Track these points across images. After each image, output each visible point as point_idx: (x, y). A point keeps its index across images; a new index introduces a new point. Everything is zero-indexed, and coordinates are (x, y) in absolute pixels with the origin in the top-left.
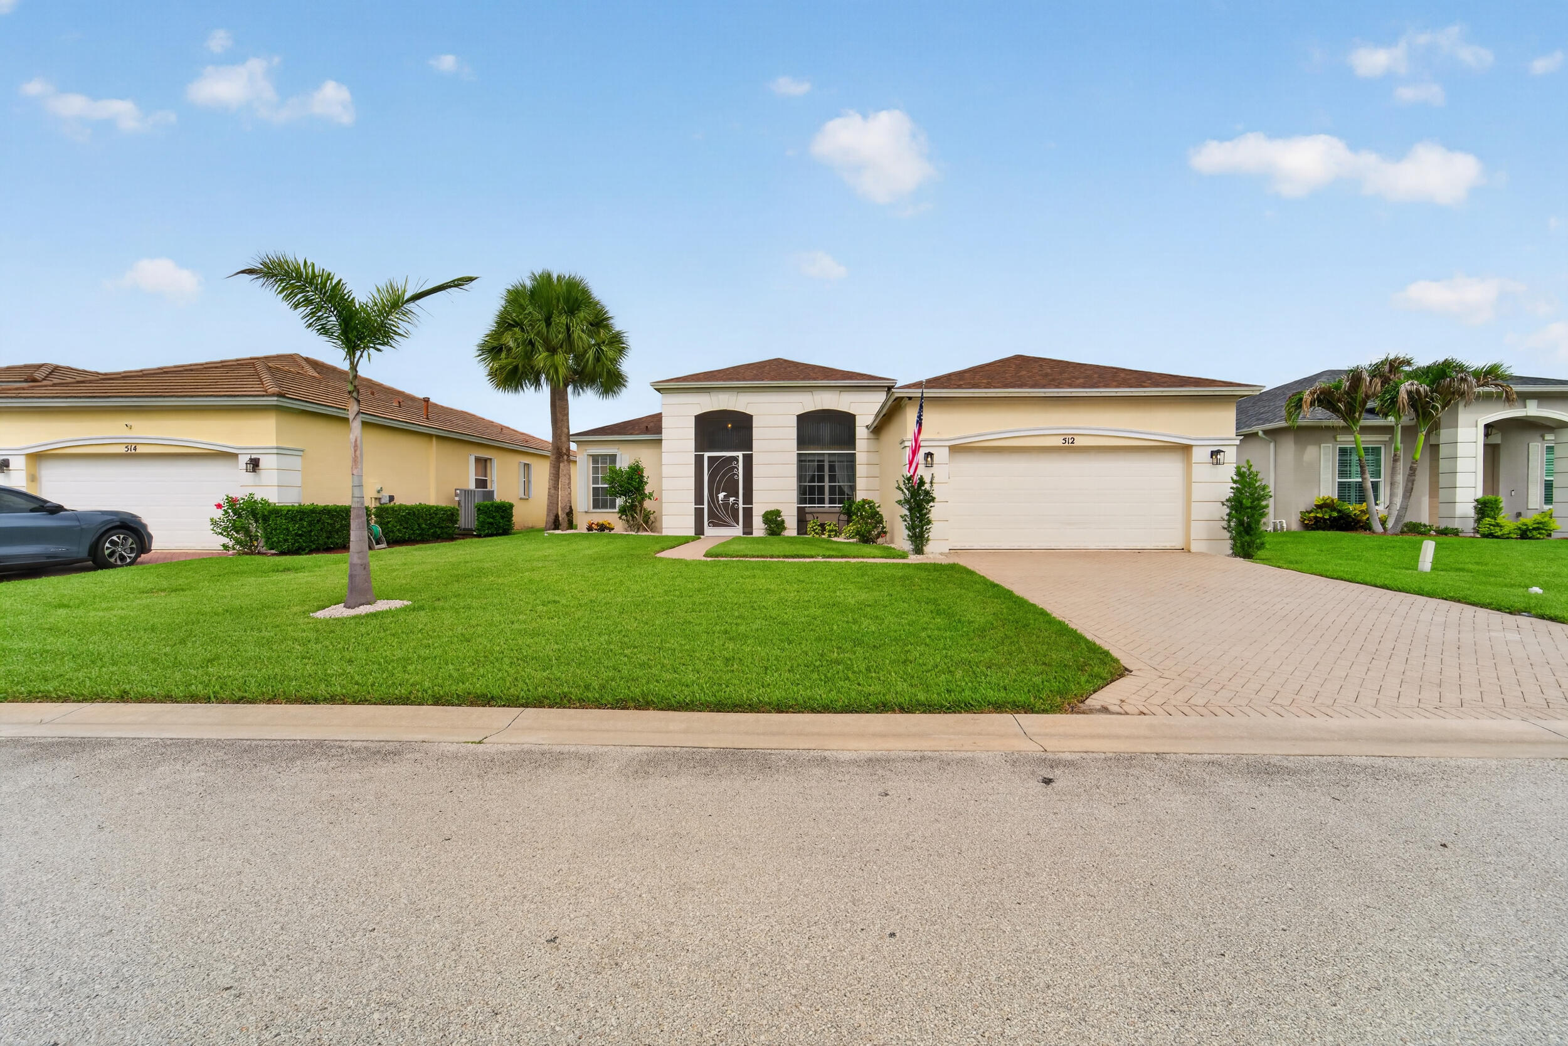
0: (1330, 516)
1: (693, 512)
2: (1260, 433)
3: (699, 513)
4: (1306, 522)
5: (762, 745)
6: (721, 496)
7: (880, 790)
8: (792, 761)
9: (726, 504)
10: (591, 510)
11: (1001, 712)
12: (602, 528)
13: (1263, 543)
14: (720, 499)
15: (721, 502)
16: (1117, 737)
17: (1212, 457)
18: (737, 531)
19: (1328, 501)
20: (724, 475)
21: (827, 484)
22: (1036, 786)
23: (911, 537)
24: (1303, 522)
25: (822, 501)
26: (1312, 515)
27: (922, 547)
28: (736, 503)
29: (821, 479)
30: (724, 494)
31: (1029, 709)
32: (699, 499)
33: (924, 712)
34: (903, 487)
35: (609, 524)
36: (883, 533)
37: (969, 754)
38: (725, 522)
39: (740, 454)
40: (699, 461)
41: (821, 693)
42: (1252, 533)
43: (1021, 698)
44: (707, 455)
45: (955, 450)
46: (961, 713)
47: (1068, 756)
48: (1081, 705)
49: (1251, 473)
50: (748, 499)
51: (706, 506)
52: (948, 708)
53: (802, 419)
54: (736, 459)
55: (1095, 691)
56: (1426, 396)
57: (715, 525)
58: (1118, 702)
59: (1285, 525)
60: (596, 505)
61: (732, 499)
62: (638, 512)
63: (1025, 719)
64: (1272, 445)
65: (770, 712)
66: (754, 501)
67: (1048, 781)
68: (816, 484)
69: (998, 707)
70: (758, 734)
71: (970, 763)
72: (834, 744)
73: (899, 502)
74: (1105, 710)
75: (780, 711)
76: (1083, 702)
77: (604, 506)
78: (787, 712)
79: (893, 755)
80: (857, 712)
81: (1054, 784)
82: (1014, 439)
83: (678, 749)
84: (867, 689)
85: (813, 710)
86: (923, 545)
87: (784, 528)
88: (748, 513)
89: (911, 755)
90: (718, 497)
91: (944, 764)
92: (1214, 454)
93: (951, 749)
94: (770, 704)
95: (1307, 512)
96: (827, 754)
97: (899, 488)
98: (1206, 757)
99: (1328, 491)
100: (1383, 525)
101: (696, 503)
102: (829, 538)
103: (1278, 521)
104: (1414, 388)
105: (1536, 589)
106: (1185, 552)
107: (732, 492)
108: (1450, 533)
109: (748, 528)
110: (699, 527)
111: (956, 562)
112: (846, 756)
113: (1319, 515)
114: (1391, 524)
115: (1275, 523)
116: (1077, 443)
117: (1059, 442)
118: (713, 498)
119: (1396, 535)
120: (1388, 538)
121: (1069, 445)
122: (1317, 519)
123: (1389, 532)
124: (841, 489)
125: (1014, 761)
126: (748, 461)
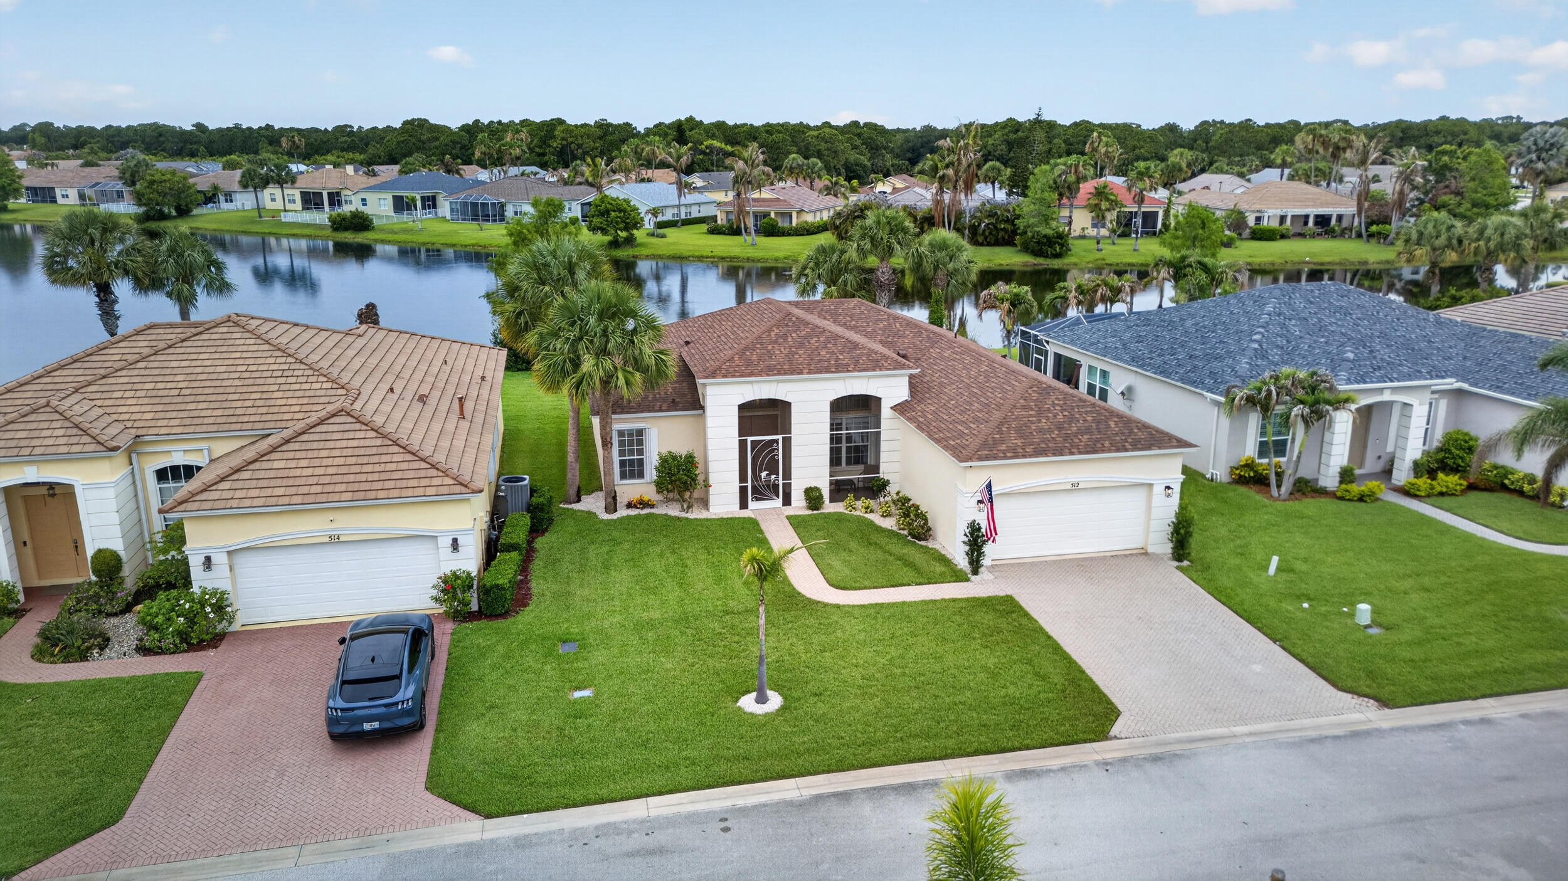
0: (1248, 473)
1: (737, 490)
2: (1208, 400)
3: (743, 491)
4: (1233, 476)
6: (764, 474)
7: (1071, 779)
9: (767, 481)
10: (620, 482)
11: (1086, 743)
12: (645, 505)
14: (763, 477)
15: (763, 479)
16: (1121, 749)
17: (1165, 490)
18: (778, 502)
19: (1248, 461)
20: (766, 456)
22: (1105, 772)
23: (970, 562)
24: (1231, 474)
26: (1237, 471)
28: (777, 479)
30: (766, 472)
32: (743, 478)
33: (1063, 745)
35: (648, 500)
37: (1085, 763)
38: (768, 496)
39: (780, 437)
40: (742, 445)
42: (1184, 548)
44: (750, 439)
45: (999, 495)
46: (1074, 744)
47: (1110, 761)
48: (1108, 735)
50: (787, 475)
51: (749, 484)
53: (835, 403)
54: (776, 441)
55: (1111, 727)
57: (758, 499)
58: (1118, 732)
59: (1218, 476)
60: (623, 477)
61: (773, 477)
63: (1093, 745)
64: (1216, 408)
66: (793, 477)
67: (1107, 770)
69: (1085, 741)
70: (1022, 761)
71: (1087, 766)
74: (1116, 738)
76: (1108, 733)
77: (632, 477)
78: (1022, 750)
79: (1066, 765)
80: (1043, 748)
81: (1109, 771)
82: (1039, 487)
84: (1043, 738)
85: (1030, 749)
87: (822, 502)
88: (788, 488)
89: (1070, 765)
90: (760, 476)
91: (1080, 767)
92: (1167, 488)
94: (1017, 748)
95: (1235, 467)
98: (1143, 756)
99: (1250, 450)
100: (1279, 491)
101: (741, 482)
102: (866, 515)
103: (1214, 472)
104: (1300, 412)
105: (1306, 605)
106: (1145, 554)
107: (773, 469)
108: (1322, 492)
109: (787, 501)
110: (744, 505)
111: (1009, 593)
112: (1055, 768)
113: (1242, 473)
114: (1283, 489)
115: (1212, 474)
116: (1080, 487)
117: (1069, 486)
118: (756, 477)
119: (1284, 500)
120: (1279, 505)
121: (1075, 486)
122: (1240, 476)
123: (1282, 497)
124: (857, 448)
125: (1098, 763)
126: (787, 442)
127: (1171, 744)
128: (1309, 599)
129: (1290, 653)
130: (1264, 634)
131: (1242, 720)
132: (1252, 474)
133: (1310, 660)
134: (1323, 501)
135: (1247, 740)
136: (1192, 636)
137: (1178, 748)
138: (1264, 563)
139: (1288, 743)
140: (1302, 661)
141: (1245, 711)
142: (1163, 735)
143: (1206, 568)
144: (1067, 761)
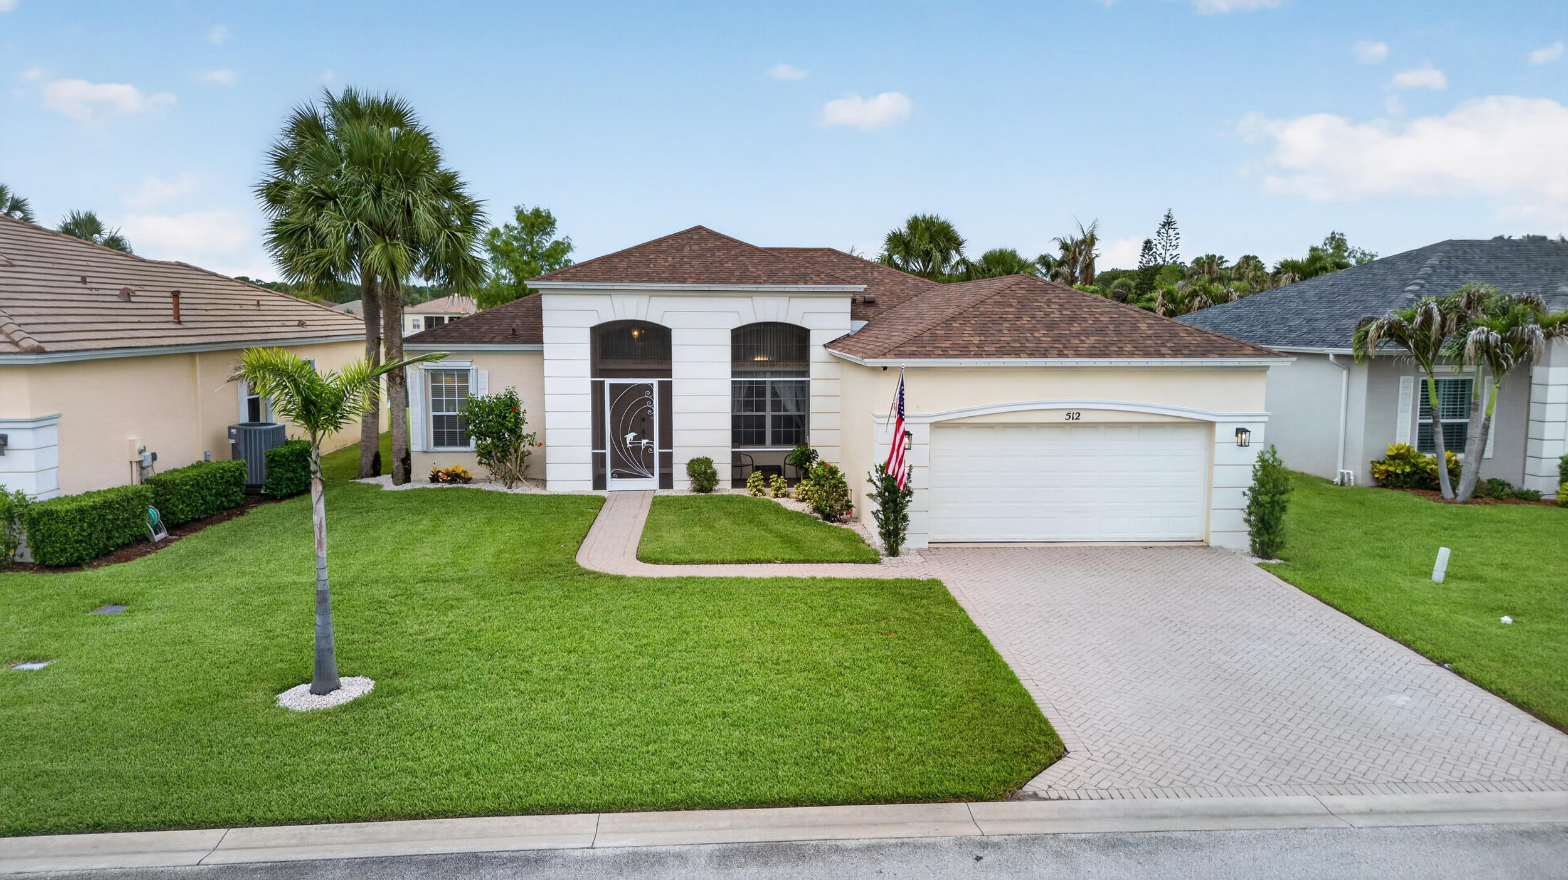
0: (1403, 471)
1: (590, 459)
2: (1331, 357)
3: (598, 462)
4: (1377, 476)
5: (794, 838)
6: (630, 437)
7: (877, 869)
8: (818, 850)
9: (636, 449)
10: (432, 448)
11: (959, 801)
12: (454, 477)
13: (1282, 543)
14: (628, 442)
15: (629, 445)
16: (1036, 820)
17: (1237, 435)
18: (652, 483)
19: (1402, 451)
20: (632, 410)
21: (768, 414)
22: (970, 861)
23: (884, 534)
24: (1374, 474)
25: (761, 441)
26: (1383, 467)
27: (897, 547)
28: (650, 446)
29: (761, 406)
30: (634, 434)
31: (980, 799)
32: (598, 441)
33: (903, 803)
34: (875, 479)
35: (465, 472)
36: (848, 507)
37: (932, 840)
38: (636, 471)
39: (655, 382)
40: (597, 390)
41: (821, 789)
42: (1271, 531)
43: (975, 789)
44: (608, 381)
45: (936, 426)
46: (929, 802)
47: (996, 839)
48: (1020, 791)
49: (1275, 460)
50: (667, 440)
51: (608, 451)
52: (921, 799)
53: (739, 335)
54: (649, 387)
55: (1033, 777)
56: (1497, 346)
57: (621, 476)
58: (1046, 788)
59: (1352, 478)
60: (439, 440)
61: (644, 442)
62: (514, 460)
63: (975, 807)
64: (1345, 373)
65: (788, 806)
66: (675, 443)
67: (979, 859)
68: (754, 413)
69: (957, 798)
70: (784, 827)
71: (933, 847)
72: (841, 834)
73: (871, 496)
74: (1035, 796)
75: (796, 805)
76: (1021, 788)
77: (452, 443)
78: (801, 806)
79: (883, 842)
80: (853, 804)
81: (982, 861)
82: (1007, 415)
83: (736, 845)
84: (861, 783)
85: (821, 804)
86: (898, 545)
87: (717, 482)
88: (667, 460)
89: (894, 841)
90: (625, 439)
91: (916, 847)
92: (1240, 431)
93: (921, 835)
94: (787, 800)
95: (1379, 462)
96: (839, 843)
97: (871, 480)
98: (1083, 836)
99: (1405, 435)
100: (1454, 489)
101: (595, 447)
102: (776, 500)
103: (1345, 471)
104: (1483, 336)
105: (1506, 619)
106: (1204, 546)
107: (645, 431)
108: (1531, 498)
109: (666, 481)
110: (599, 482)
111: (935, 577)
112: (852, 844)
113: (1391, 469)
114: (1461, 488)
115: (1343, 474)
116: (1082, 419)
117: (1061, 417)
118: (618, 440)
119: (1465, 502)
120: (1453, 508)
121: (1073, 421)
122: (1389, 474)
123: (1459, 499)
124: (789, 419)
125: (961, 843)
126: (666, 391)
127: (1165, 817)
128: (1510, 612)
129: (1474, 681)
130: (1417, 651)
131: (1350, 784)
132: (1408, 469)
133: (1517, 691)
134: (1533, 509)
135: (1359, 822)
136: (1264, 646)
137: (1178, 827)
138: (1424, 568)
139: (1466, 836)
140: (1500, 693)
141: (1363, 768)
142: (1151, 800)
143: (1310, 566)
144: (888, 834)
